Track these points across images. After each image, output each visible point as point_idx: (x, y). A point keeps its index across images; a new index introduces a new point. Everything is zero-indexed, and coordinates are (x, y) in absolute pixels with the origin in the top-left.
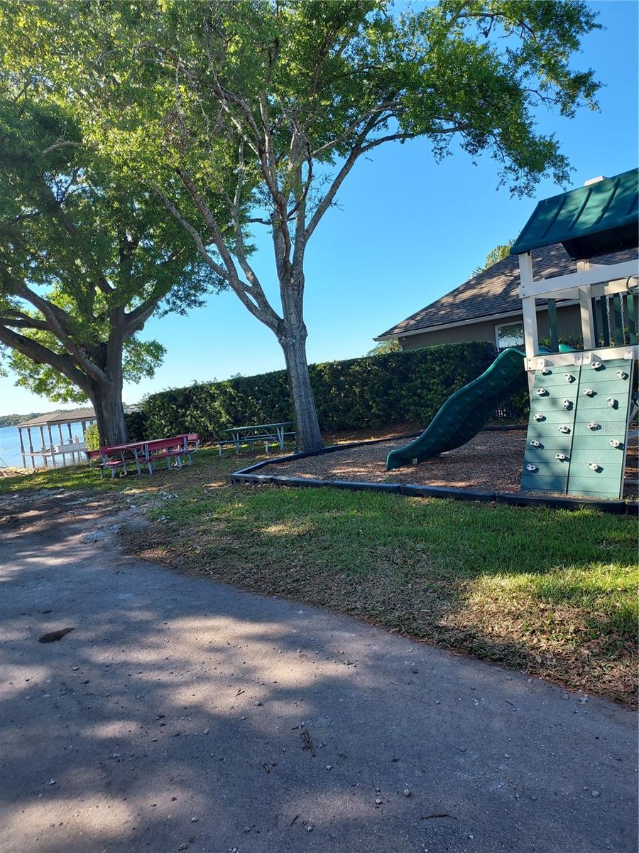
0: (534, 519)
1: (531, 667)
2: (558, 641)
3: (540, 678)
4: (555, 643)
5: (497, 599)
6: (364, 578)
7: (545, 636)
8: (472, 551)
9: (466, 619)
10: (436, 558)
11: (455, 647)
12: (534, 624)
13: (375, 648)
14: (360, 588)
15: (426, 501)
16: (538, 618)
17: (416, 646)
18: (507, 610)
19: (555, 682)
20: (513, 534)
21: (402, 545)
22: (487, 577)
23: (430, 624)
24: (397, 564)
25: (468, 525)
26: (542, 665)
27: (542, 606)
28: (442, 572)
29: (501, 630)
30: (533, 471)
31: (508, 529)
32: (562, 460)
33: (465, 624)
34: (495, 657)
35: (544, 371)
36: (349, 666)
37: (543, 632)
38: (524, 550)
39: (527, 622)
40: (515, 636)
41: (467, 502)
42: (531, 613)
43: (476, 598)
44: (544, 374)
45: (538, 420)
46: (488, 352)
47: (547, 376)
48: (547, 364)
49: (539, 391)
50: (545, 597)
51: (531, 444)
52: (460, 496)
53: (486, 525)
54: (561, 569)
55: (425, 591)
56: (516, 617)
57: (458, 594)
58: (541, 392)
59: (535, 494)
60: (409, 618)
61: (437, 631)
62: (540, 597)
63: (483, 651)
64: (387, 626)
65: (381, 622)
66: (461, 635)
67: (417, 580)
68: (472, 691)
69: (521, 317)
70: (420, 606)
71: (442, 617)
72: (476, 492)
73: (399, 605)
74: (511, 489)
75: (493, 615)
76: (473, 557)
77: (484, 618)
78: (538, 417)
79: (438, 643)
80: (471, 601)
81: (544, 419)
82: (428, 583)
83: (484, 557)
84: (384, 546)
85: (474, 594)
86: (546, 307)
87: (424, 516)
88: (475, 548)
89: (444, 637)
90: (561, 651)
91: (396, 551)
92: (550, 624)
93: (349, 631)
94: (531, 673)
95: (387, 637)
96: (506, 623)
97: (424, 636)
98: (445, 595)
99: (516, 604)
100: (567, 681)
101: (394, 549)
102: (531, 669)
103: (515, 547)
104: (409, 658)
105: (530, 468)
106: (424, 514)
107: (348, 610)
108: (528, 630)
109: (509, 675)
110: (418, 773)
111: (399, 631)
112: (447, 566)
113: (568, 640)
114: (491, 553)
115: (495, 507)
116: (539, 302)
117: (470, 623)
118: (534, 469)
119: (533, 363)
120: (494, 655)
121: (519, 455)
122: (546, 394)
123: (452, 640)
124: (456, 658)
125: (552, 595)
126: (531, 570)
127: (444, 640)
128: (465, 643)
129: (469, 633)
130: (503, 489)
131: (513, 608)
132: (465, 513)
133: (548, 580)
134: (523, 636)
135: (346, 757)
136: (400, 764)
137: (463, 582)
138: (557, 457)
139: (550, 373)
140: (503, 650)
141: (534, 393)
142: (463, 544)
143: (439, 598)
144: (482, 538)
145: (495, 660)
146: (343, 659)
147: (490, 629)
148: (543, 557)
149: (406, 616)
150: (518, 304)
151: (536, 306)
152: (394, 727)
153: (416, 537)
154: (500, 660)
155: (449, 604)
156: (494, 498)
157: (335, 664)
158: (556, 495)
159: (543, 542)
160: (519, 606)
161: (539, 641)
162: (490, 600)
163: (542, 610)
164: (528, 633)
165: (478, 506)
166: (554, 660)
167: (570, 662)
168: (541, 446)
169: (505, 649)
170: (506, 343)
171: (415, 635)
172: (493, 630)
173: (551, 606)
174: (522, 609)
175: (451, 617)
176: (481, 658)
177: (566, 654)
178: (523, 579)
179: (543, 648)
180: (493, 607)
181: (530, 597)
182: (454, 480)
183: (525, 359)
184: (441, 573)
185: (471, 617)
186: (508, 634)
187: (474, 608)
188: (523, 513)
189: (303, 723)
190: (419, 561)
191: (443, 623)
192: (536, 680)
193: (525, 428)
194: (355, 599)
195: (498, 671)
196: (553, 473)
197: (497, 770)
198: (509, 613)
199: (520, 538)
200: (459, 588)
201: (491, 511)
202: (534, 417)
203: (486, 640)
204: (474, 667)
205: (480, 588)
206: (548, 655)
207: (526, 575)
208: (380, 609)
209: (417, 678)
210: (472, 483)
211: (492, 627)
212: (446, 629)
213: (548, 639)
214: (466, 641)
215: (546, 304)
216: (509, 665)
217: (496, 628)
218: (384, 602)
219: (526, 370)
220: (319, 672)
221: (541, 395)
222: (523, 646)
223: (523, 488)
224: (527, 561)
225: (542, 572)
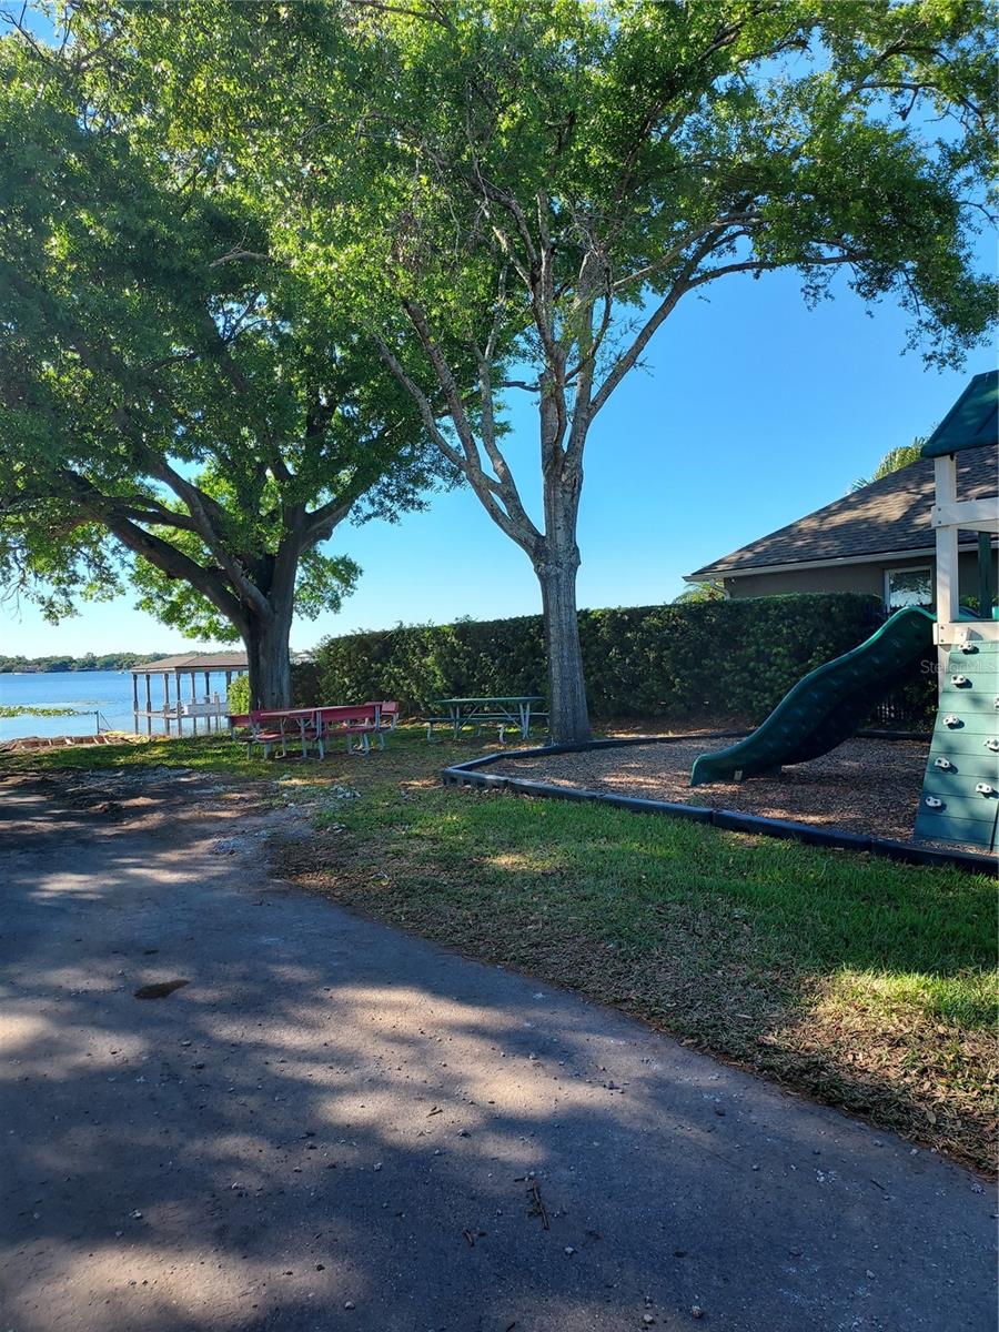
0: (932, 886)
1: (917, 1129)
2: (967, 1091)
3: (933, 1150)
4: (961, 1094)
5: (865, 1010)
6: (646, 953)
7: (944, 1081)
8: (825, 928)
9: (812, 1039)
10: (766, 933)
11: (790, 1080)
12: (925, 1058)
13: (656, 1067)
14: (637, 967)
15: (754, 840)
16: (933, 1049)
17: (725, 1072)
18: (880, 1030)
19: (960, 1160)
20: (897, 908)
21: (711, 907)
22: (850, 972)
23: (749, 1039)
24: (700, 936)
25: (822, 885)
26: (937, 1128)
27: (941, 1029)
28: (774, 956)
29: (869, 1060)
30: (937, 808)
31: (889, 898)
32: (987, 795)
33: (808, 1044)
34: (856, 1105)
35: (965, 647)
36: (611, 1091)
37: (941, 1073)
38: (915, 934)
39: (914, 1053)
40: (892, 1073)
41: (822, 849)
42: (921, 1038)
43: (828, 1007)
44: (966, 652)
45: (951, 726)
46: (872, 611)
47: (969, 656)
48: (972, 636)
49: (955, 678)
50: (947, 1014)
51: (936, 763)
52: (810, 838)
53: (852, 888)
54: (976, 972)
55: (745, 984)
56: (896, 1043)
57: (800, 995)
58: (958, 681)
59: (936, 846)
60: (715, 1026)
61: (760, 1051)
62: (938, 1013)
63: (836, 1093)
64: (678, 1033)
65: (669, 1026)
66: (801, 1063)
67: (732, 965)
68: (815, 1157)
69: (932, 560)
70: (735, 1007)
71: (770, 1030)
72: (838, 833)
73: (700, 1003)
74: (901, 834)
75: (857, 1035)
76: (828, 938)
77: (841, 1039)
78: (951, 721)
79: (762, 1070)
80: (820, 1008)
81: (960, 725)
82: (751, 972)
83: (846, 940)
84: (681, 905)
85: (826, 998)
86: (975, 547)
87: (749, 863)
88: (832, 923)
89: (772, 1062)
90: (971, 1108)
91: (700, 915)
92: (953, 1061)
93: (614, 1035)
94: (917, 1138)
95: (677, 1052)
96: (877, 1051)
97: (737, 1058)
98: (778, 995)
99: (896, 1021)
100: (980, 1162)
101: (697, 912)
102: (917, 1132)
103: (899, 929)
104: (711, 1090)
105: (931, 803)
106: (750, 861)
107: (616, 1001)
108: (914, 1067)
109: (878, 1137)
110: (716, 1281)
111: (697, 1045)
112: (783, 948)
113: (984, 1092)
114: (858, 934)
115: (869, 862)
116: (964, 537)
117: (817, 1045)
118: (939, 804)
119: (948, 633)
120: (855, 1100)
121: (914, 782)
122: (967, 684)
123: (786, 1068)
124: (789, 1099)
125: (960, 1014)
126: (924, 968)
127: (771, 1068)
128: (806, 1077)
129: (815, 1059)
130: (884, 834)
131: (892, 1028)
132: (818, 866)
133: (953, 989)
134: (905, 1075)
135: (598, 1238)
136: (686, 1262)
137: (808, 976)
138: (978, 789)
139: (975, 651)
140: (870, 1095)
141: (946, 682)
142: (811, 915)
143: (767, 998)
144: (845, 908)
145: (857, 1110)
146: (603, 1078)
147: (850, 1057)
148: (946, 950)
149: (712, 1021)
150: (928, 537)
151: (959, 543)
152: (681, 1199)
153: (735, 896)
154: (865, 1110)
155: (783, 1010)
156: (867, 845)
157: (591, 1085)
158: (973, 850)
159: (948, 927)
160: (902, 1025)
161: (933, 1087)
162: (852, 1010)
163: (941, 1037)
164: (914, 1072)
165: (841, 856)
166: (959, 1123)
167: (986, 1129)
168: (953, 769)
169: (874, 1094)
170: (903, 600)
171: (722, 1054)
172: (854, 1059)
173: (956, 1031)
174: (907, 1031)
175: (785, 1031)
176: (832, 1103)
177: (981, 1115)
178: (911, 983)
179: (941, 1100)
180: (857, 1023)
181: (921, 1013)
182: (802, 811)
183: (935, 625)
184: (773, 958)
185: (819, 1035)
186: (879, 1069)
187: (826, 1021)
188: (916, 875)
189: (532, 1173)
190: (736, 935)
191: (772, 1039)
192: (926, 1153)
193: (928, 738)
194: (628, 985)
195: (859, 1127)
196: (971, 814)
197: (851, 1295)
198: (884, 1034)
199: (910, 914)
200: (802, 987)
201: (862, 867)
202: (941, 724)
203: (842, 1074)
204: (820, 1116)
205: (836, 989)
206: (947, 1113)
207: (917, 975)
208: (669, 1005)
209: (723, 1123)
210: (831, 818)
211: (854, 1055)
212: (777, 1050)
213: (948, 1086)
214: (807, 1072)
215: (975, 541)
216: (879, 1121)
217: (860, 1057)
218: (675, 995)
219: (935, 643)
220: (562, 1095)
221: (958, 686)
222: (904, 1092)
223: (919, 835)
224: (919, 954)
225: (944, 973)
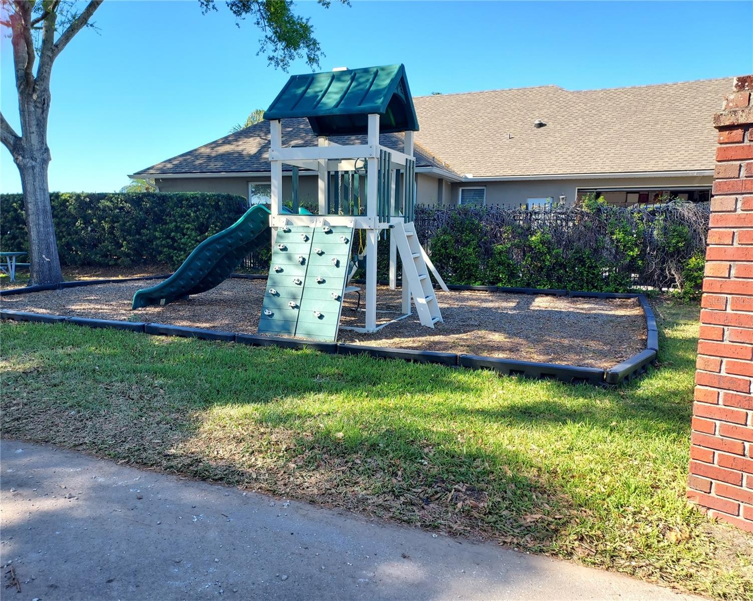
0: (267, 357)
1: (247, 482)
2: (272, 459)
3: (254, 491)
4: (269, 460)
5: (225, 427)
6: (96, 414)
7: (261, 455)
8: (207, 385)
9: (195, 446)
10: (172, 393)
11: (182, 472)
12: (254, 446)
13: (101, 480)
14: (91, 423)
15: (169, 339)
16: (258, 441)
17: (144, 474)
18: (232, 436)
19: (266, 493)
20: (246, 370)
21: (140, 382)
22: (218, 408)
23: (159, 453)
24: (133, 399)
25: (207, 362)
26: (256, 480)
27: (262, 430)
28: (177, 405)
29: (225, 453)
30: (269, 316)
31: (242, 365)
32: (293, 308)
33: (193, 450)
34: (216, 477)
35: (285, 229)
36: (70, 500)
37: (260, 452)
38: (254, 383)
39: (248, 444)
40: (236, 457)
41: (208, 342)
42: (252, 436)
43: (207, 426)
44: (285, 231)
45: (277, 271)
46: (240, 206)
47: (287, 234)
48: (288, 223)
49: (279, 246)
50: (266, 422)
51: (270, 292)
52: (203, 336)
53: (223, 362)
54: (282, 398)
55: (158, 423)
56: (240, 441)
57: (190, 424)
58: (281, 247)
59: (268, 335)
60: (139, 450)
61: (165, 459)
62: (261, 422)
63: (207, 473)
64: (115, 458)
65: (110, 455)
66: (188, 461)
67: (151, 414)
68: (193, 509)
69: (269, 179)
70: (152, 437)
71: (172, 446)
72: (219, 333)
73: (131, 438)
74: (249, 330)
75: (220, 440)
76: (208, 391)
77: (211, 444)
78: (277, 269)
79: (166, 469)
80: (201, 429)
81: (282, 271)
82: (162, 416)
83: (218, 391)
84: (121, 382)
85: (204, 424)
86: (290, 174)
87: (166, 353)
88: (211, 383)
89: (172, 464)
90: (273, 466)
91: (133, 387)
92: (267, 445)
93: (73, 466)
94: (246, 487)
95: (114, 468)
96: (230, 447)
97: (152, 465)
98: (176, 426)
99: (241, 429)
100: (275, 491)
101: (131, 386)
102: (246, 484)
103: (246, 381)
104: (135, 486)
105: (266, 313)
106: (167, 352)
107: (75, 446)
108: (247, 451)
109: (227, 491)
110: (131, 588)
111: (128, 462)
112: (182, 400)
113: (279, 457)
114: (224, 386)
115: (233, 347)
116: (286, 168)
117: (198, 450)
118: (270, 313)
119: (277, 220)
120: (216, 475)
121: (259, 302)
122: (285, 249)
123: (180, 466)
124: (181, 482)
125: (272, 421)
126: (257, 400)
127: (172, 467)
128: (191, 468)
129: (196, 458)
130: (243, 331)
131: (238, 434)
132: (206, 350)
133: (271, 408)
134: (243, 457)
135: (56, 587)
136: (114, 584)
137: (196, 413)
138: (289, 305)
139: (289, 231)
140: (225, 471)
141: (275, 248)
142: (200, 380)
143: (171, 429)
144: (218, 373)
145: (216, 480)
146: (65, 493)
147: (216, 453)
148: (269, 389)
149: (137, 447)
150: (267, 167)
151: (283, 171)
152: (112, 551)
153: (155, 373)
154: (221, 479)
155: (180, 434)
156: (233, 338)
157: (55, 499)
158: (286, 337)
159: (270, 377)
160: (243, 431)
161: (256, 460)
162: (218, 428)
163: (262, 434)
164: (248, 454)
165: (220, 345)
166: (267, 475)
167: (279, 475)
168: (277, 294)
169: (227, 469)
170: (256, 200)
171: (143, 464)
172: (218, 454)
173: (269, 429)
174: (245, 434)
175: (181, 445)
176: (204, 479)
177: (278, 468)
178: (249, 408)
179: (259, 466)
180: (220, 434)
181: (253, 423)
182: (199, 321)
183: (270, 216)
184: (176, 406)
185: (199, 444)
186: (231, 456)
187: (204, 436)
188: (257, 352)
189: (10, 562)
190: (155, 396)
191: (173, 451)
192: (250, 493)
193: (266, 278)
194: (84, 435)
195: (218, 489)
196: (284, 317)
197: (206, 573)
198: (234, 438)
199: (252, 373)
200: (192, 419)
201: (229, 349)
202: (272, 271)
203: (211, 463)
204: (197, 487)
205: (210, 418)
206: (262, 471)
207: (253, 405)
208: (110, 443)
209: (142, 503)
210: (216, 325)
211: (218, 451)
212: (175, 456)
213: (263, 458)
214: (191, 465)
215: (291, 171)
216: (229, 483)
217: (221, 452)
218: (114, 436)
219: (270, 226)
220: (34, 508)
221: (281, 250)
222: (242, 465)
223: (259, 330)
224: (255, 393)
225: (266, 401)
